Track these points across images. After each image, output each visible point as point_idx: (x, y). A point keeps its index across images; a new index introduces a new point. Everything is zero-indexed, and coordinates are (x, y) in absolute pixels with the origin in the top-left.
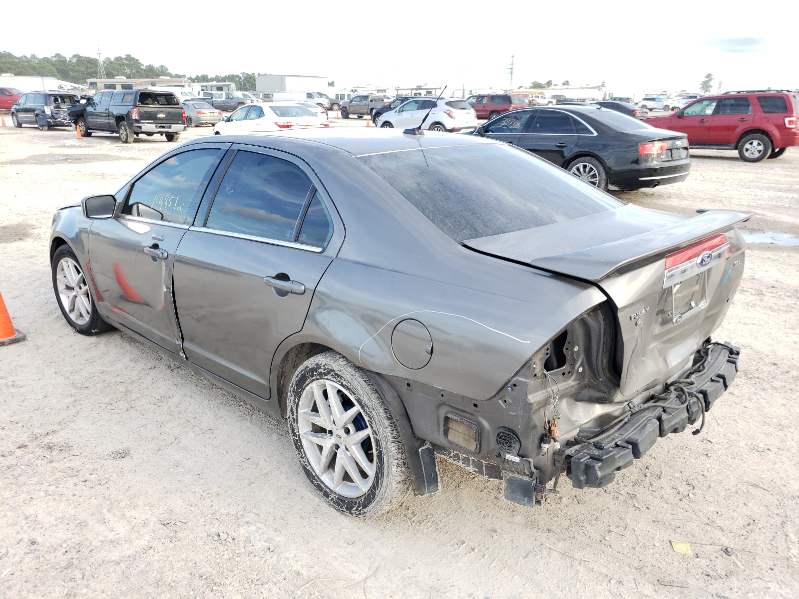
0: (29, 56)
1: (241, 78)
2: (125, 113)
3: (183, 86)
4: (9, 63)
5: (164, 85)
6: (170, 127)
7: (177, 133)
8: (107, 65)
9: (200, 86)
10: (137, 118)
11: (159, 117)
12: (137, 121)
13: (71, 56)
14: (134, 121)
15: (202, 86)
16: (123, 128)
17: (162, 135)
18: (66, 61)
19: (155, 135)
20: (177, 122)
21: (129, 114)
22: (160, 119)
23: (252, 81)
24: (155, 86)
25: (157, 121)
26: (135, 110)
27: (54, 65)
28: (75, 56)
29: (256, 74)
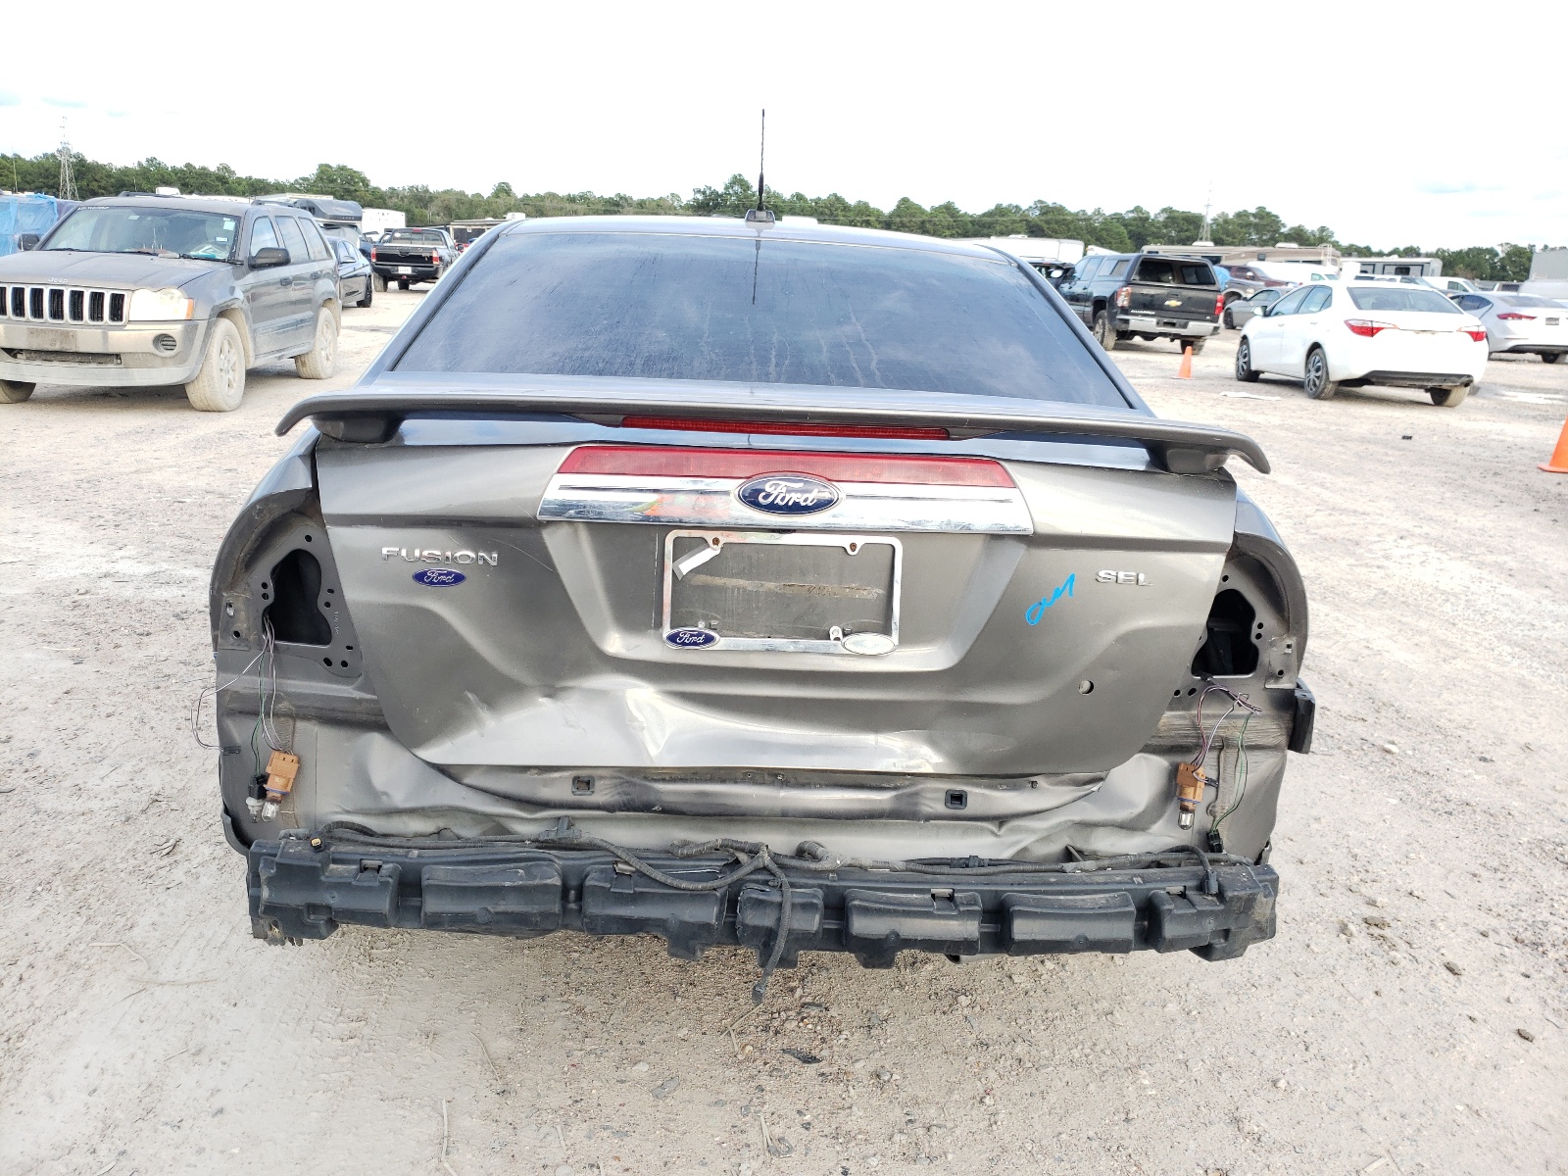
0: (1090, 212)
1: (1497, 255)
2: (1108, 295)
3: (1319, 262)
4: (1057, 222)
5: (1283, 259)
6: (1185, 326)
7: (1199, 337)
8: (1218, 225)
9: (1359, 264)
10: (1126, 304)
11: (1168, 306)
12: (1125, 310)
13: (1158, 211)
14: (1119, 311)
15: (1364, 264)
16: (1100, 321)
17: (1172, 340)
18: (1147, 219)
19: (1159, 339)
20: (1201, 316)
21: (1114, 297)
22: (1170, 309)
23: (1524, 260)
24: (1263, 260)
25: (1163, 313)
26: (1125, 289)
27: (1125, 226)
28: (1164, 210)
29: (1538, 249)
